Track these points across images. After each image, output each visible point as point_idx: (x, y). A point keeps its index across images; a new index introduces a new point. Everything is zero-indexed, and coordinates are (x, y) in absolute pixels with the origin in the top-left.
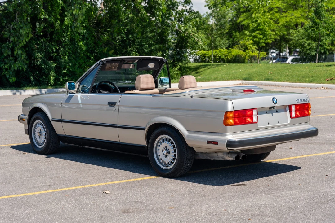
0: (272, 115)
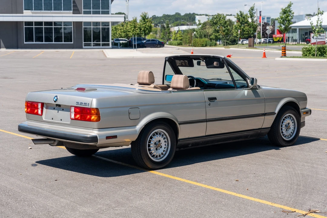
0: (58, 112)
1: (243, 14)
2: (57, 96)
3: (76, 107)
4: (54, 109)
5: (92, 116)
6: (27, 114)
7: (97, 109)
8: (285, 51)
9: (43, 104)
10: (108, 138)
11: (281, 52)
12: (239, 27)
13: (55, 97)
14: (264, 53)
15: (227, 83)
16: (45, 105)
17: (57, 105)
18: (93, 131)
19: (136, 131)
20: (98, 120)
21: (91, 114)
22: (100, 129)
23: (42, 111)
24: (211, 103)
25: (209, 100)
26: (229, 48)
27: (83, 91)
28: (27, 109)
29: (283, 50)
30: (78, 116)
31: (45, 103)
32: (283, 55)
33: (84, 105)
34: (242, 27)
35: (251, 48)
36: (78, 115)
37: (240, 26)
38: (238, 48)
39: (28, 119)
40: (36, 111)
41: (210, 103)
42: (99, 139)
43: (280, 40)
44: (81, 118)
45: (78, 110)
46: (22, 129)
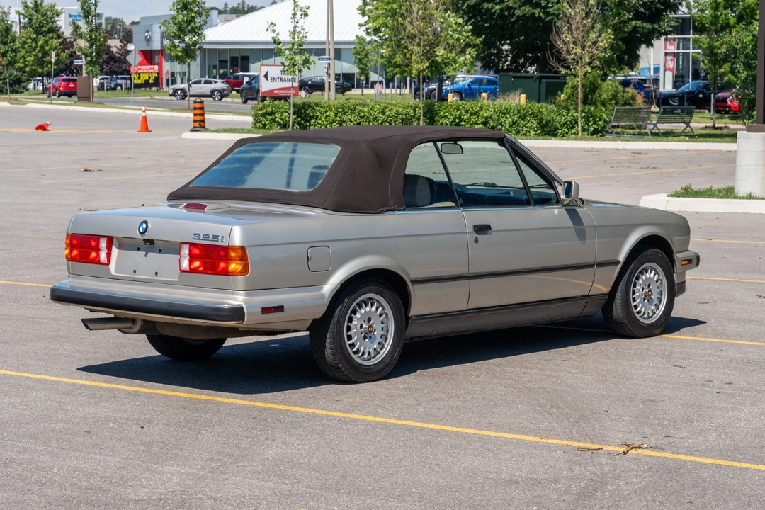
0: (146, 256)
1: (42, 4)
2: (146, 222)
3: (192, 245)
4: (138, 249)
5: (230, 263)
6: (70, 262)
7: (242, 248)
8: (203, 115)
9: (110, 240)
10: (266, 310)
11: (191, 115)
12: (31, 43)
13: (143, 223)
14: (145, 119)
15: (509, 193)
16: (115, 241)
17: (146, 241)
18: (234, 296)
19: (323, 296)
20: (245, 270)
21: (228, 260)
22: (250, 290)
23: (109, 256)
24: (480, 237)
25: (475, 230)
26: (24, 104)
27: (203, 210)
28: (71, 252)
29: (198, 112)
30: (197, 264)
31: (116, 237)
32: (197, 124)
33: (212, 240)
34: (40, 43)
35: (88, 104)
36: (197, 261)
37: (34, 40)
38: (51, 103)
39: (72, 274)
40: (93, 255)
41: (478, 236)
42: (248, 313)
43: (151, 81)
44: (204, 269)
45: (196, 251)
46: (60, 297)
